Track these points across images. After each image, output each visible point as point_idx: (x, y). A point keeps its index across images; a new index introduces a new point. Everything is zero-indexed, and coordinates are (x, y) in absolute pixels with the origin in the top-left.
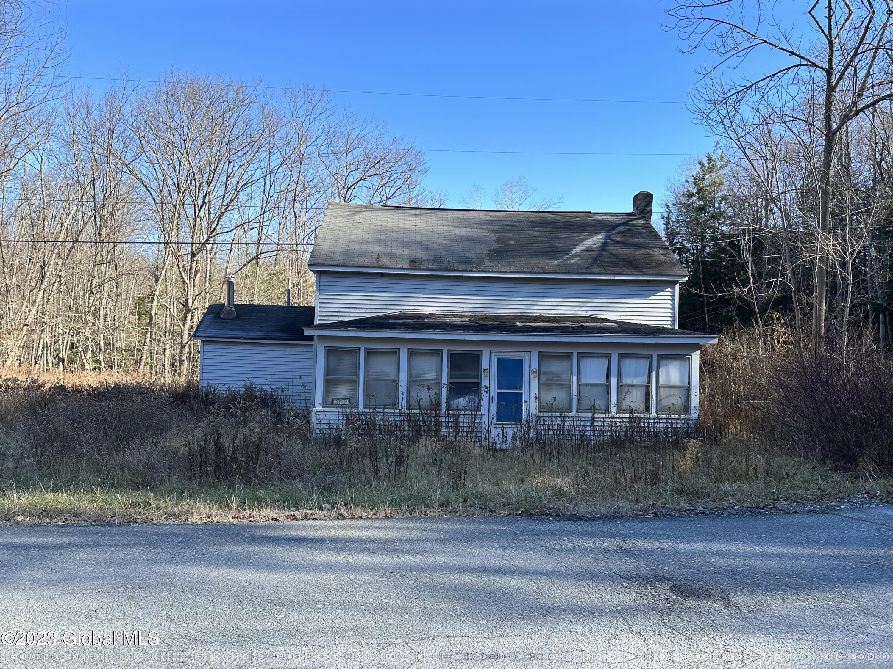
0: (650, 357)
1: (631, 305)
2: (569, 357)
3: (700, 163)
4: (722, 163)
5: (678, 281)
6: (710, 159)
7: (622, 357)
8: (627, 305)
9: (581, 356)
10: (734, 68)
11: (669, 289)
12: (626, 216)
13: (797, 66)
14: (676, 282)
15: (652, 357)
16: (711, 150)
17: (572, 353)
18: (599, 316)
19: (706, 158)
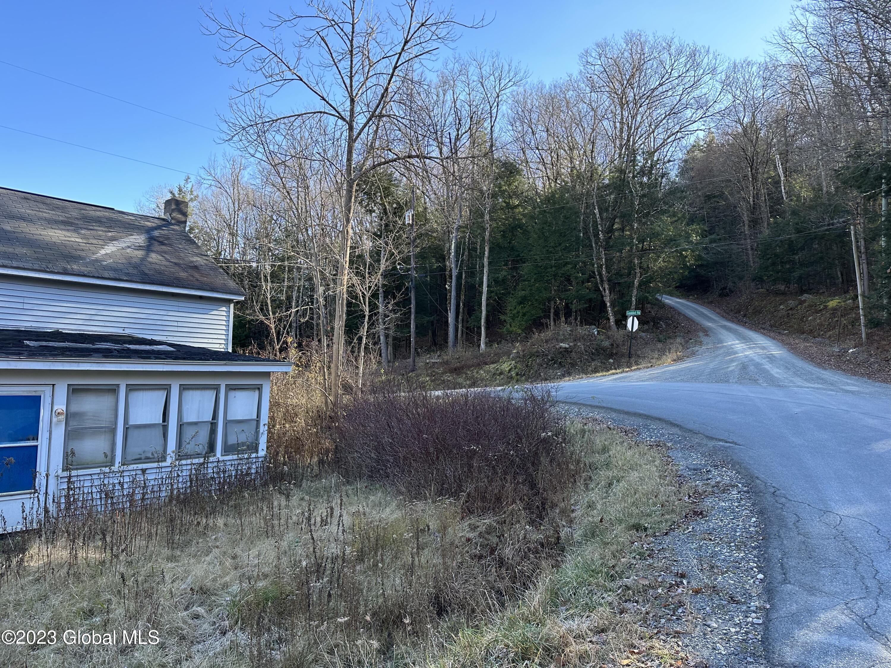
0: (217, 388)
1: (180, 324)
2: (113, 390)
3: (171, 192)
4: (192, 196)
5: (233, 300)
6: (180, 190)
7: (184, 389)
8: (175, 324)
9: (130, 388)
10: (269, 96)
11: (224, 309)
12: (156, 221)
13: (321, 112)
14: (230, 301)
15: (220, 387)
16: (182, 183)
17: (118, 386)
18: (141, 336)
19: (177, 189)
